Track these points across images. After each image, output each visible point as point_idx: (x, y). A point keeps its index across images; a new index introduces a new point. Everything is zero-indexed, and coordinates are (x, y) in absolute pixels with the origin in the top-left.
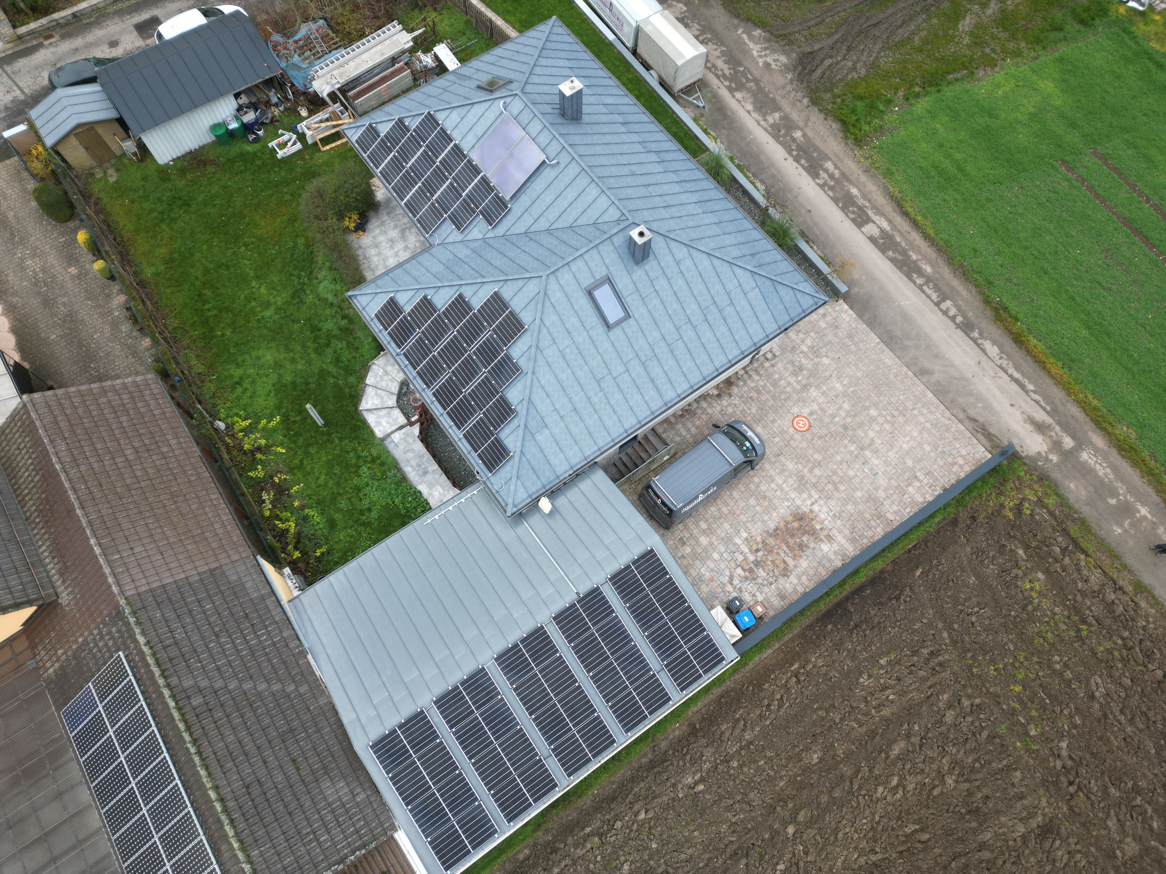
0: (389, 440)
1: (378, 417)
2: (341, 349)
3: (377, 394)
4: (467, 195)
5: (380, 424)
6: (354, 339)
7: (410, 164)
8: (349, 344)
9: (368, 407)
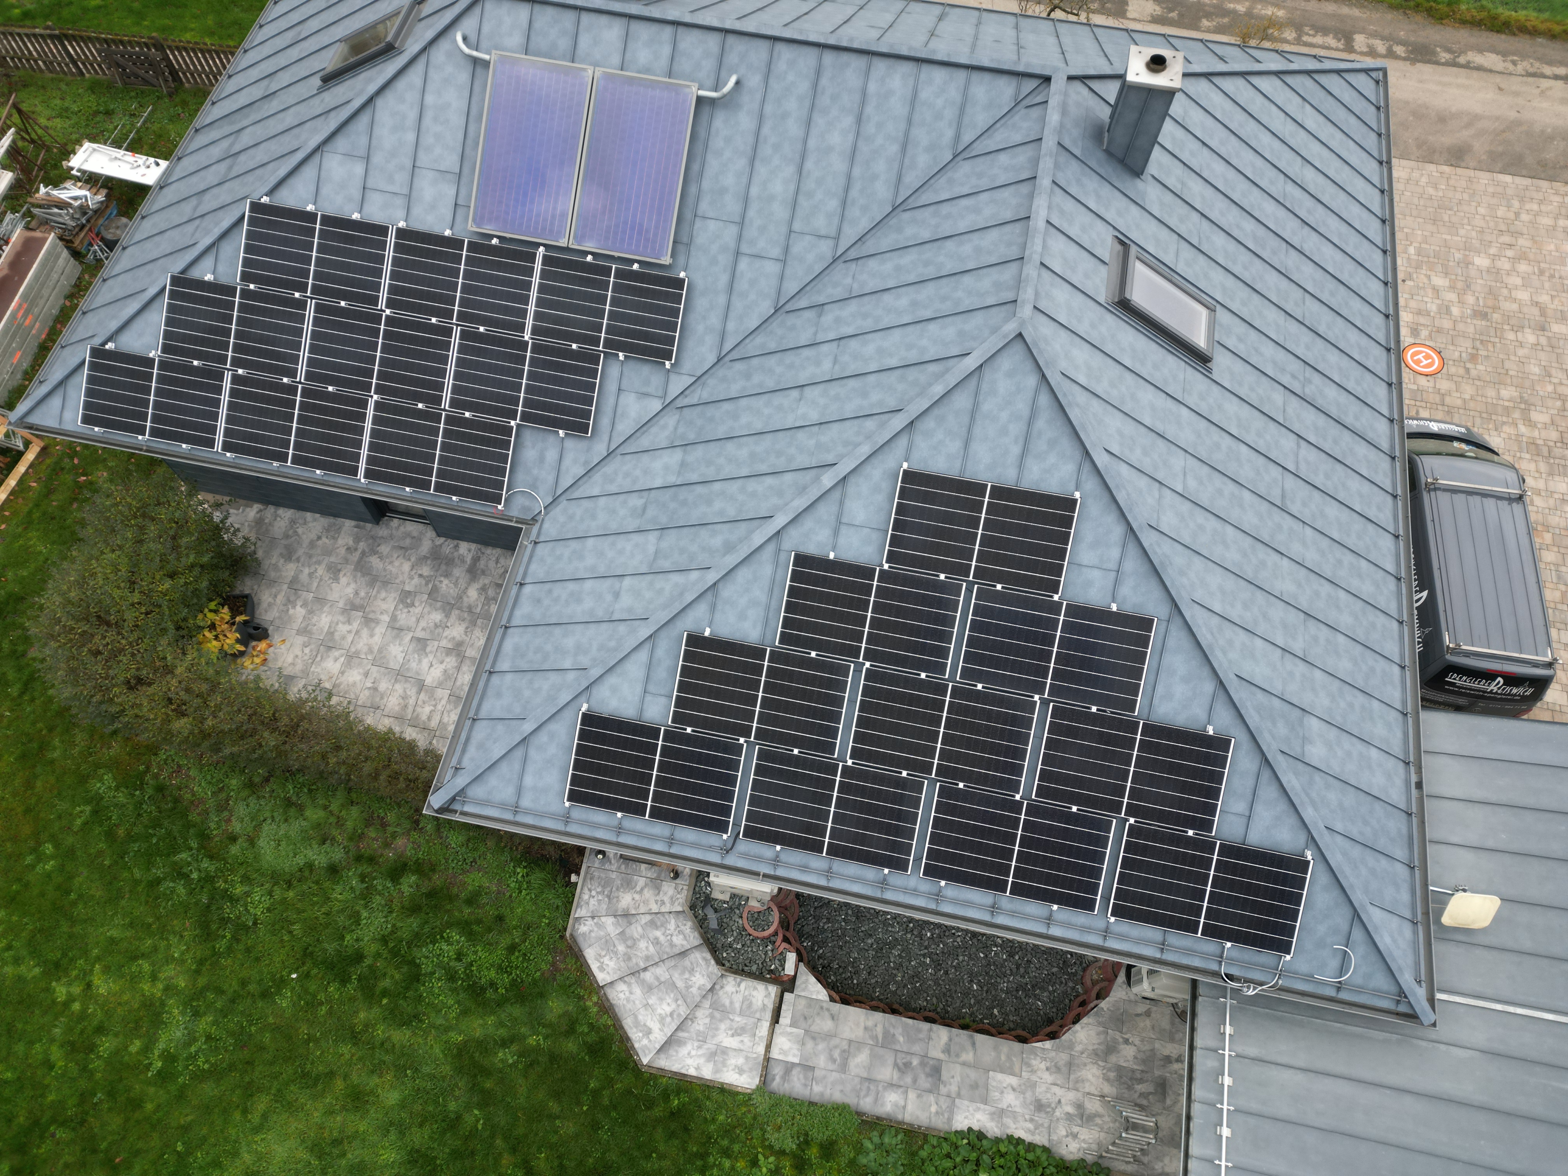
0: (777, 1071)
1: (702, 1039)
2: (459, 957)
3: (649, 989)
4: (535, 331)
5: (725, 1051)
6: (470, 901)
7: (302, 369)
8: (466, 927)
9: (659, 1037)
